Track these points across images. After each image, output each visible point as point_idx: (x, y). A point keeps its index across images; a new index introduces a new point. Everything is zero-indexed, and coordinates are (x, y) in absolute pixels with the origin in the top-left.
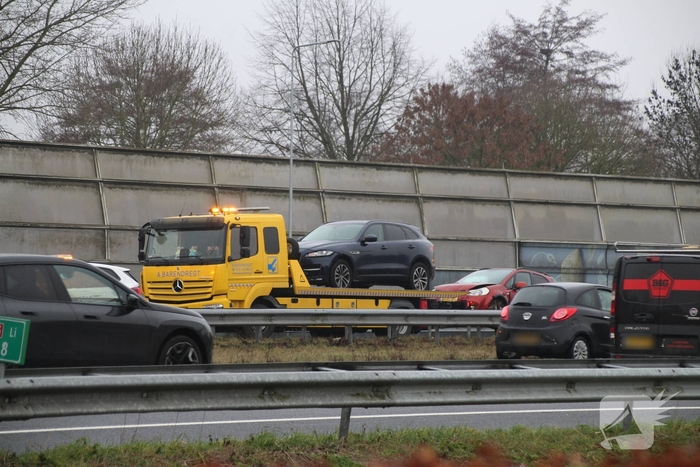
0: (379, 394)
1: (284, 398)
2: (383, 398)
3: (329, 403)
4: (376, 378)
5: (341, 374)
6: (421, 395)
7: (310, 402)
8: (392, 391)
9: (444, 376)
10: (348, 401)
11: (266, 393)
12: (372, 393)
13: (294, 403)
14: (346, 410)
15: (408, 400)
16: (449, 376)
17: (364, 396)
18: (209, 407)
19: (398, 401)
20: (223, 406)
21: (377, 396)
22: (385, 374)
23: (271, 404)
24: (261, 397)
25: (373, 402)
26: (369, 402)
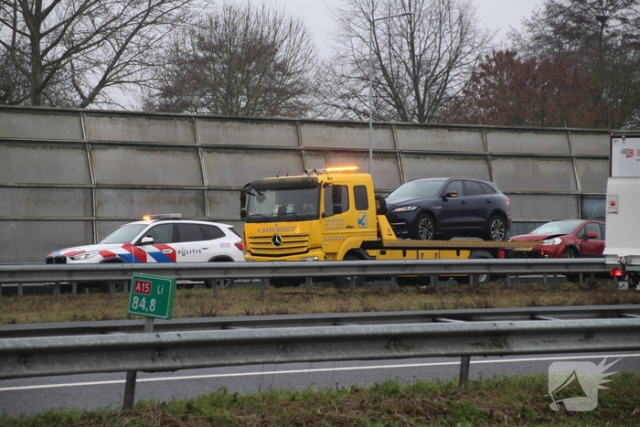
0: (498, 343)
1: (409, 348)
2: (501, 346)
3: (451, 352)
4: (495, 328)
5: (461, 324)
6: (536, 344)
7: (433, 351)
8: (509, 340)
9: (558, 326)
10: (468, 350)
11: (392, 344)
12: (491, 343)
13: (418, 353)
14: (465, 358)
15: (525, 349)
16: (563, 325)
17: (482, 345)
18: (340, 357)
19: (516, 350)
20: (353, 356)
21: (495, 345)
22: (503, 325)
23: (397, 354)
24: (388, 347)
25: (492, 351)
26: (488, 351)
